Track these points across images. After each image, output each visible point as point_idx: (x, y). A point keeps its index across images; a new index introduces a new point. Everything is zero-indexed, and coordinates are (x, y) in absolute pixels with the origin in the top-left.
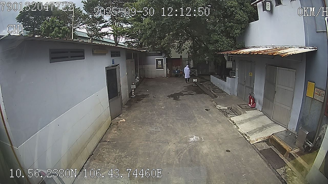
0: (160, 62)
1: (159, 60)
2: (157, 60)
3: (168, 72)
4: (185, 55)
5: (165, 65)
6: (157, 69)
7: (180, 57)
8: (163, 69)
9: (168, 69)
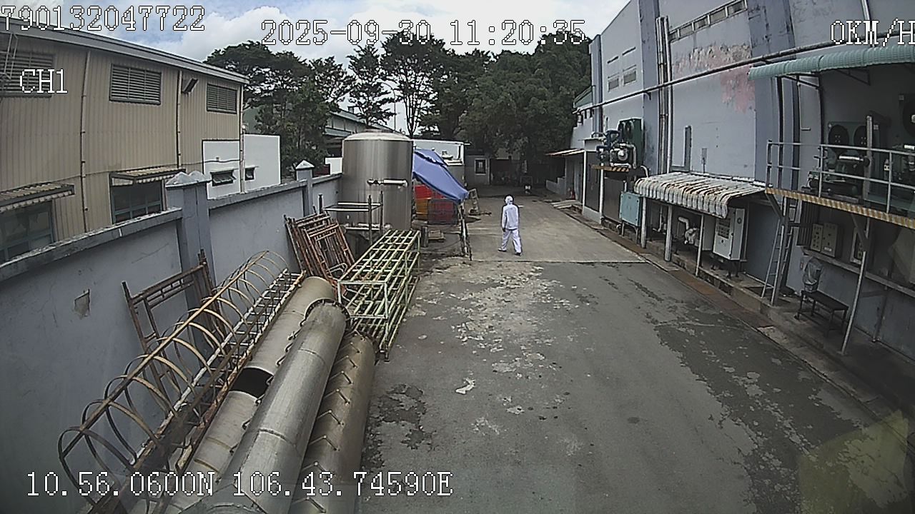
0: (481, 163)
1: (481, 161)
2: (477, 161)
3: (492, 178)
4: (516, 157)
5: (487, 168)
6: (477, 173)
7: (508, 158)
8: (485, 173)
9: (492, 175)
